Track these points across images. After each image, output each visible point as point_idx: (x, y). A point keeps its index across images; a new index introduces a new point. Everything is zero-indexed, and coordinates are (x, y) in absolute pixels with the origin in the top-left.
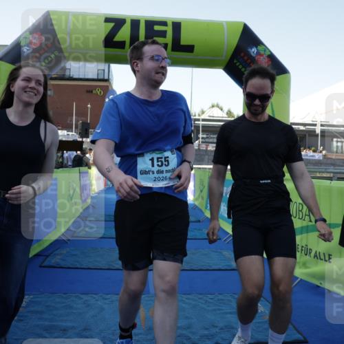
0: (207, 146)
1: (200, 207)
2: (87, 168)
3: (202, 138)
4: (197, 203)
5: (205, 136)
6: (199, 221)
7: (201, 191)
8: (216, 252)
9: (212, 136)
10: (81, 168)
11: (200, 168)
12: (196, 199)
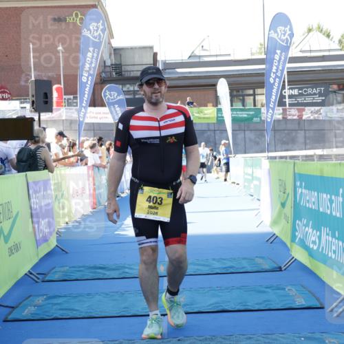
0: (301, 111)
1: (283, 239)
2: (46, 171)
3: (290, 97)
4: (276, 231)
5: (296, 92)
6: (280, 269)
7: (283, 205)
8: (315, 339)
9: (310, 91)
10: (29, 173)
11: (285, 157)
12: (275, 222)
